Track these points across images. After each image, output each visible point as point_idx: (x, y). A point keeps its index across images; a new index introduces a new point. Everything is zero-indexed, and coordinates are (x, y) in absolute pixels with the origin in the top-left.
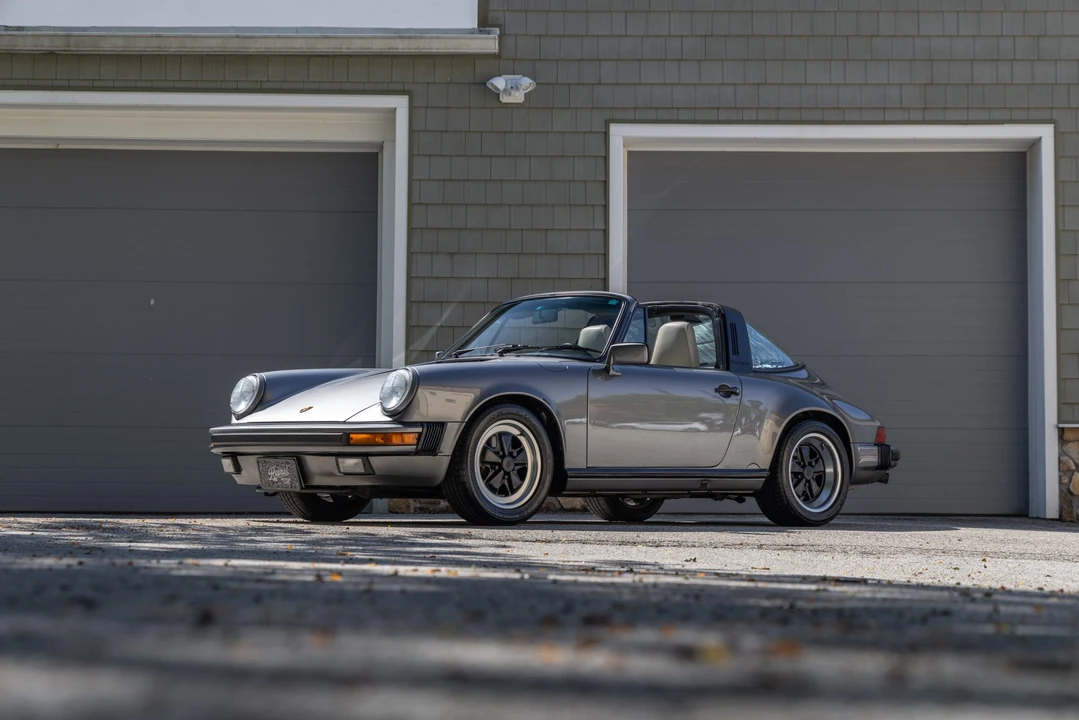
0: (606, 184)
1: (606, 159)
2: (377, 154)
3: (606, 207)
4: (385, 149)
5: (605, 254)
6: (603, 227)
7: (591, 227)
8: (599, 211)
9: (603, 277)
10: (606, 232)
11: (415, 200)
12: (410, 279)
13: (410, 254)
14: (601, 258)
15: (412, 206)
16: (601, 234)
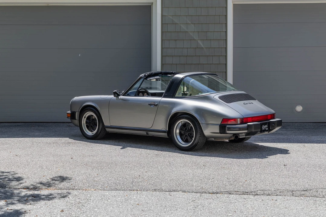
0: (226, 16)
1: (226, 8)
2: (151, 6)
3: (226, 24)
4: (153, 5)
5: (226, 39)
6: (225, 31)
7: (221, 31)
8: (224, 25)
9: (225, 47)
10: (226, 32)
11: (164, 22)
12: (162, 48)
13: (162, 40)
14: (225, 41)
15: (162, 24)
16: (225, 33)
